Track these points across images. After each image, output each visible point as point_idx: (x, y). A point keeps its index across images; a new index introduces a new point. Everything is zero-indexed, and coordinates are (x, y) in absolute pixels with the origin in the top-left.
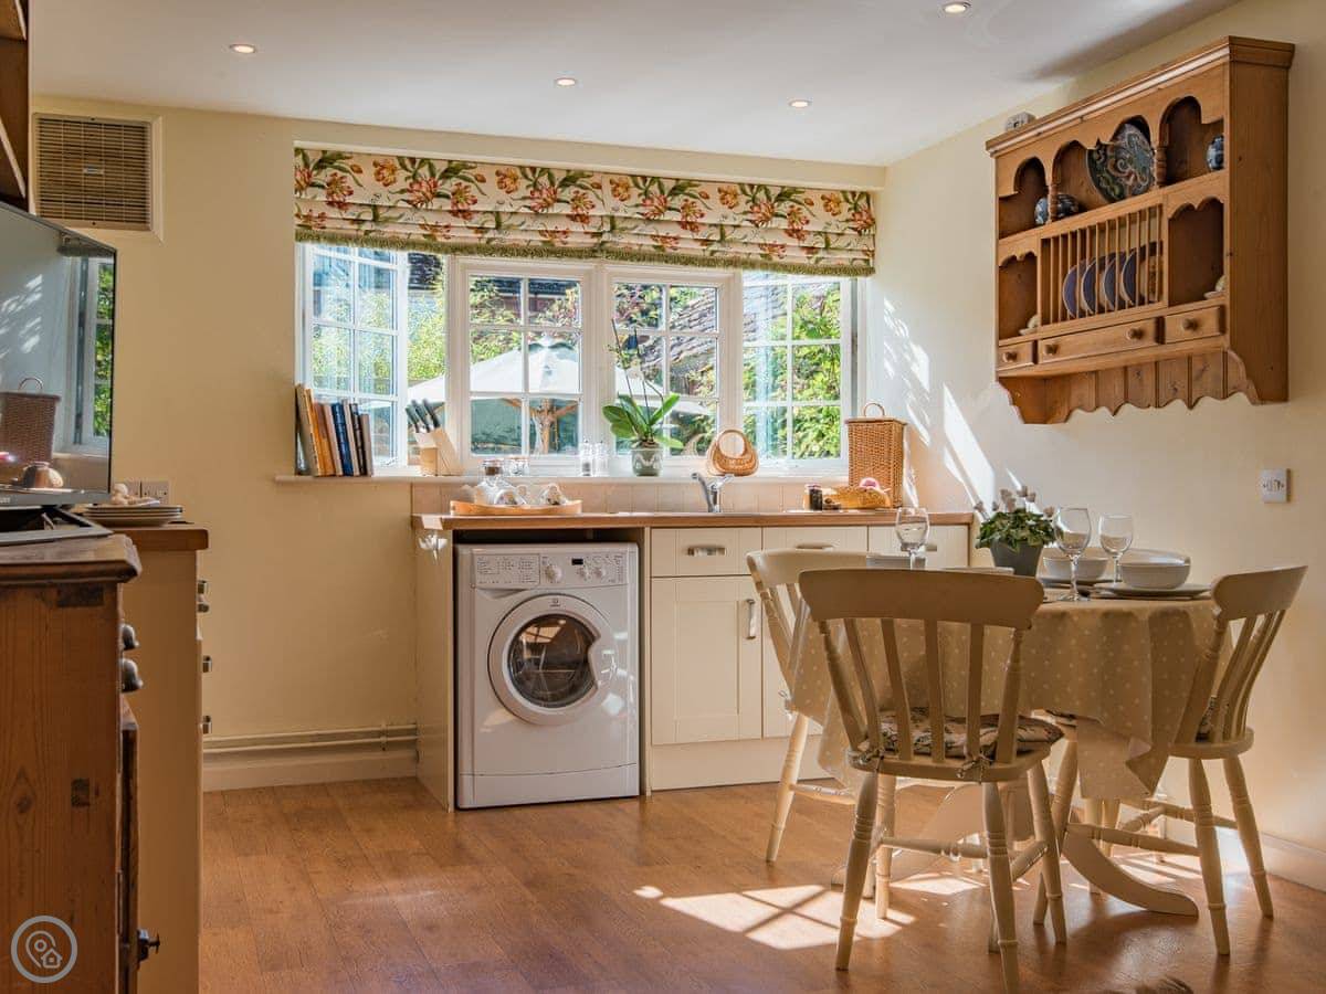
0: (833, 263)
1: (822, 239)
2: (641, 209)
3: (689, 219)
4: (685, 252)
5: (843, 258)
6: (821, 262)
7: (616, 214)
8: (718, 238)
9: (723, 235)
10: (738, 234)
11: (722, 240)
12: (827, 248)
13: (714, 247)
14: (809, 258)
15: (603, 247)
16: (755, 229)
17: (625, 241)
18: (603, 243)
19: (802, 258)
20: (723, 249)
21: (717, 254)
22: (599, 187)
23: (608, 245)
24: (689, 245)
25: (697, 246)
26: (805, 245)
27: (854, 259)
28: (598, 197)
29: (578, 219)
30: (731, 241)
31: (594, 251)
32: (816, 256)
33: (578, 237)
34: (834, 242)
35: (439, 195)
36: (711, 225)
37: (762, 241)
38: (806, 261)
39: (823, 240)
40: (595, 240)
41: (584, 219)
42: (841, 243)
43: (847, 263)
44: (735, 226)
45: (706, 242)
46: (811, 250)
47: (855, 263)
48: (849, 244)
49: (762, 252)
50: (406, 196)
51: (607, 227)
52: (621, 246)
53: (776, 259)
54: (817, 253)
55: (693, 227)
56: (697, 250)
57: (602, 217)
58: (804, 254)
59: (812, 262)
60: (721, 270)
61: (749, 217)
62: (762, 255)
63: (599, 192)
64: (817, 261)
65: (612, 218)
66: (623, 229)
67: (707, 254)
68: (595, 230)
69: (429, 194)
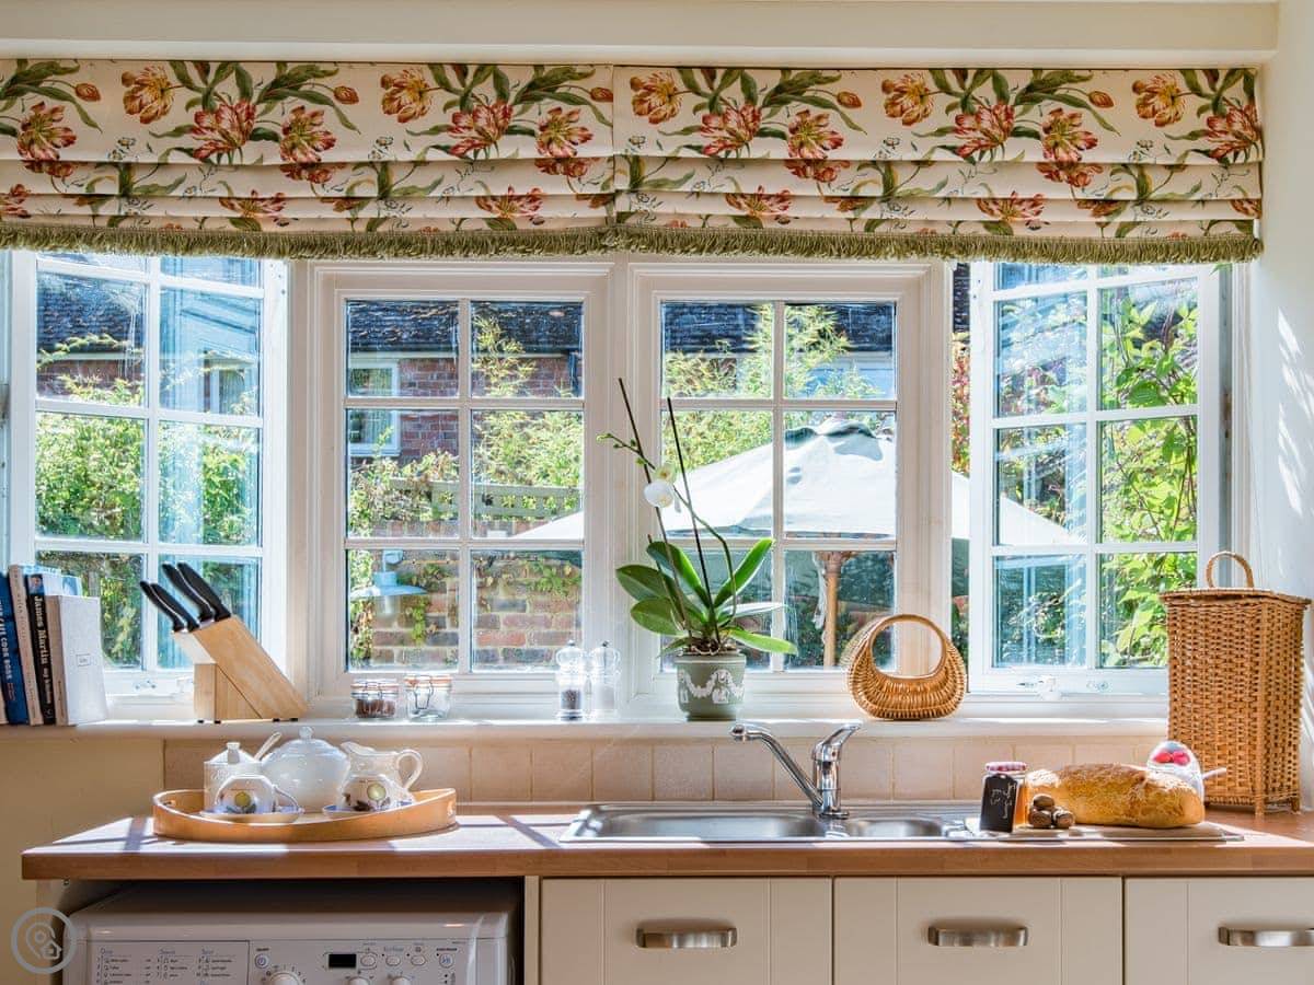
0: (1163, 234)
1: (1128, 180)
2: (697, 139)
3: (807, 153)
4: (807, 227)
5: (1187, 221)
6: (1133, 234)
7: (641, 152)
8: (878, 191)
9: (889, 186)
10: (925, 181)
11: (889, 195)
12: (1143, 199)
13: (872, 213)
14: (1102, 226)
15: (622, 227)
16: (967, 167)
17: (667, 209)
18: (622, 217)
19: (1083, 226)
20: (895, 215)
21: (881, 229)
22: (608, 96)
23: (631, 221)
24: (813, 210)
25: (833, 212)
26: (1089, 194)
27: (1213, 222)
28: (601, 118)
29: (560, 167)
30: (910, 197)
31: (602, 235)
32: (1118, 219)
33: (564, 206)
34: (1159, 186)
35: (255, 136)
36: (863, 165)
37: (983, 194)
38: (1096, 234)
39: (1133, 184)
40: (601, 212)
41: (571, 166)
42: (1180, 185)
43: (1194, 232)
44: (920, 164)
45: (853, 202)
46: (1106, 206)
47: (1214, 231)
48: (1196, 189)
49: (987, 217)
50: (188, 141)
51: (622, 183)
52: (659, 222)
53: (1020, 232)
54: (1118, 212)
55: (820, 170)
56: (836, 220)
57: (612, 159)
58: (1086, 217)
59: (1110, 233)
60: (893, 261)
61: (951, 140)
62: (987, 225)
63: (603, 107)
64: (1124, 229)
65: (636, 163)
66: (658, 185)
67: (859, 228)
68: (597, 190)
69: (235, 134)
